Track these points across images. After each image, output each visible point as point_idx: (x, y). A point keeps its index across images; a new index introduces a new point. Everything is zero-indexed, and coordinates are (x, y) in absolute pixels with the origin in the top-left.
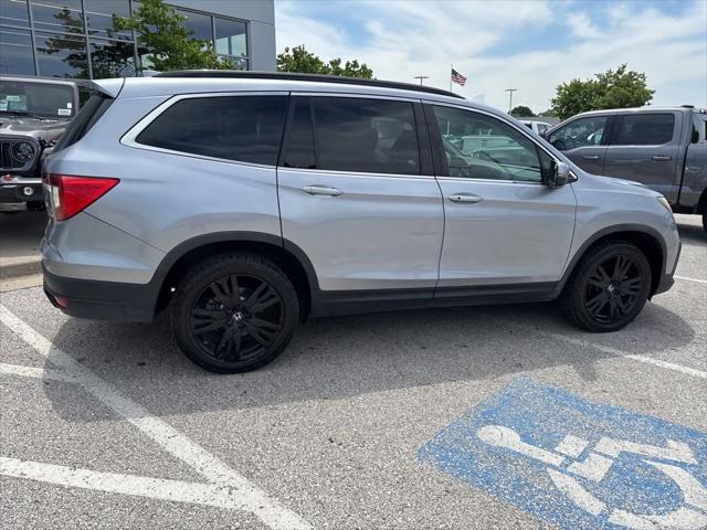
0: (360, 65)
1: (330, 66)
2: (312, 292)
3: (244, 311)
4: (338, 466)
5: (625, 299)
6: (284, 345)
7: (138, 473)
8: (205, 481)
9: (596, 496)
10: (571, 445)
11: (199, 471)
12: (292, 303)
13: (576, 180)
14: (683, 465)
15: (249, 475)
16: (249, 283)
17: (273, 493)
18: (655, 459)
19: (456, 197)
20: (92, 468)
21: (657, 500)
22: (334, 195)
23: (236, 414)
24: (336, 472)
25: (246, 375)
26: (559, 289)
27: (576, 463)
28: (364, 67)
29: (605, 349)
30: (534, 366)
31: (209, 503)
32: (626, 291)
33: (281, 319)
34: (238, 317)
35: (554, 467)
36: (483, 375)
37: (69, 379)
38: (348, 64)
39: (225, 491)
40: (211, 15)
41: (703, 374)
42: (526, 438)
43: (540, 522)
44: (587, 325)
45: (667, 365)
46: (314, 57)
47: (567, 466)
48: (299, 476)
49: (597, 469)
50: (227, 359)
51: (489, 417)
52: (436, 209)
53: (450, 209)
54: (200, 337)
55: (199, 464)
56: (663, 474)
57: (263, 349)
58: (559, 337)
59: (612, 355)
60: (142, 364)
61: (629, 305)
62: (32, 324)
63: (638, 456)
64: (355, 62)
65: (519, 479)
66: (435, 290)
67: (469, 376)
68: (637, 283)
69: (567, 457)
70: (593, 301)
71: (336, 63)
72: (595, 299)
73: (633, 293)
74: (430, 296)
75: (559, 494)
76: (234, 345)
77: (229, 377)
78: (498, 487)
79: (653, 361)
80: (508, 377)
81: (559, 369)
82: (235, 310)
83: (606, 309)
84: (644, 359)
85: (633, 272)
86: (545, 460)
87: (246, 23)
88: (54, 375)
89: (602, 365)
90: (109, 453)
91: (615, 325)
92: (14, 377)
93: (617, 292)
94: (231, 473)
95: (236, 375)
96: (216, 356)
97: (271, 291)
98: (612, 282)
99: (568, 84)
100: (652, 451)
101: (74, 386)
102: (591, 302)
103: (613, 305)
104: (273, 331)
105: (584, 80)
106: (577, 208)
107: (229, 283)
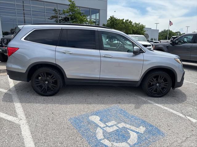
0: (129, 21)
2: (65, 78)
4: (48, 119)
7: (6, 113)
8: (17, 117)
9: (104, 135)
10: (111, 123)
11: (18, 115)
13: (145, 52)
14: (137, 133)
17: (28, 122)
18: (132, 130)
19: (104, 56)
21: (119, 139)
22: (70, 54)
23: (38, 105)
25: (48, 97)
26: (139, 83)
28: (130, 21)
29: (150, 102)
31: (14, 121)
32: (163, 86)
33: (57, 84)
34: (47, 82)
35: (100, 127)
37: (11, 93)
38: (126, 20)
39: (19, 120)
40: (90, 8)
42: (101, 120)
46: (116, 18)
47: (104, 127)
48: (38, 119)
49: (112, 129)
50: (44, 93)
51: (97, 114)
53: (102, 59)
54: (37, 86)
56: (129, 134)
57: (52, 91)
60: (28, 92)
61: (164, 90)
63: (127, 128)
64: (128, 20)
65: (88, 128)
66: (99, 80)
67: (103, 103)
68: (166, 84)
71: (122, 20)
72: (152, 87)
73: (166, 87)
74: (98, 82)
75: (95, 133)
76: (45, 90)
79: (161, 106)
80: (113, 105)
83: (156, 91)
85: (165, 80)
86: (100, 125)
87: (99, 10)
88: (8, 92)
91: (159, 96)
93: (160, 86)
94: (24, 116)
95: (46, 97)
96: (41, 91)
97: (54, 77)
98: (158, 83)
100: (133, 128)
102: (150, 88)
103: (158, 90)
104: (55, 87)
106: (143, 60)
107: (44, 74)
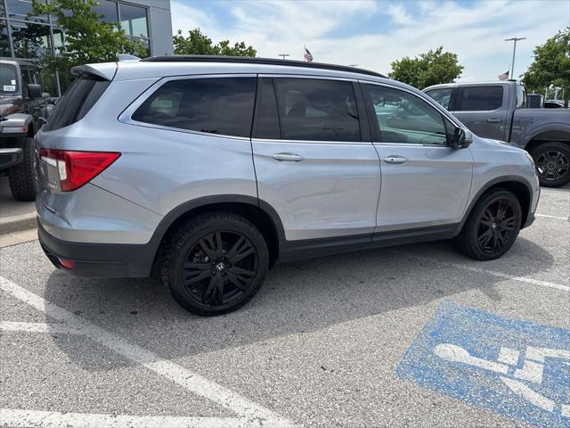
0: (247, 46)
1: (220, 46)
2: (280, 242)
3: (226, 261)
4: (339, 390)
5: (503, 233)
6: (258, 288)
7: (174, 414)
8: (234, 415)
9: (544, 395)
10: (508, 355)
11: (226, 407)
12: (264, 252)
13: (471, 143)
15: (270, 406)
16: (230, 238)
19: (389, 159)
20: (130, 413)
22: (297, 161)
23: (235, 352)
24: (340, 396)
25: (228, 316)
26: (459, 229)
27: (518, 370)
28: (250, 48)
29: (496, 274)
30: (451, 292)
32: (504, 227)
33: (255, 267)
34: (220, 267)
35: (504, 375)
36: (417, 302)
37: (74, 331)
38: (236, 45)
39: (256, 423)
40: (116, 2)
41: (567, 288)
42: (472, 353)
43: (514, 422)
44: (478, 255)
45: (546, 284)
47: (512, 373)
48: (312, 403)
49: (535, 373)
50: (212, 304)
51: (438, 337)
52: (374, 169)
53: (385, 168)
54: (190, 286)
55: (223, 399)
57: (241, 292)
58: (459, 266)
59: (503, 279)
60: (135, 313)
61: (507, 238)
62: (18, 282)
63: (559, 360)
64: (243, 44)
65: (483, 388)
66: (373, 235)
67: (406, 304)
68: (512, 221)
69: (509, 365)
70: (482, 237)
71: (224, 44)
72: (484, 235)
73: (510, 229)
74: (368, 240)
75: (517, 397)
76: (218, 291)
77: (214, 318)
78: (471, 396)
79: (534, 282)
80: (436, 302)
81: (472, 292)
82: (218, 261)
83: (491, 243)
84: (527, 280)
85: (509, 213)
86: (495, 369)
87: (146, 9)
88: (59, 329)
89: (500, 287)
90: (140, 398)
91: (498, 254)
92: (23, 334)
93: (498, 228)
94: (254, 406)
95: (221, 317)
96: (203, 302)
97: (248, 244)
98: (496, 221)
99: (400, 61)
101: (82, 338)
103: (496, 238)
104: (248, 277)
105: (412, 58)
106: (473, 165)
107: (214, 239)
